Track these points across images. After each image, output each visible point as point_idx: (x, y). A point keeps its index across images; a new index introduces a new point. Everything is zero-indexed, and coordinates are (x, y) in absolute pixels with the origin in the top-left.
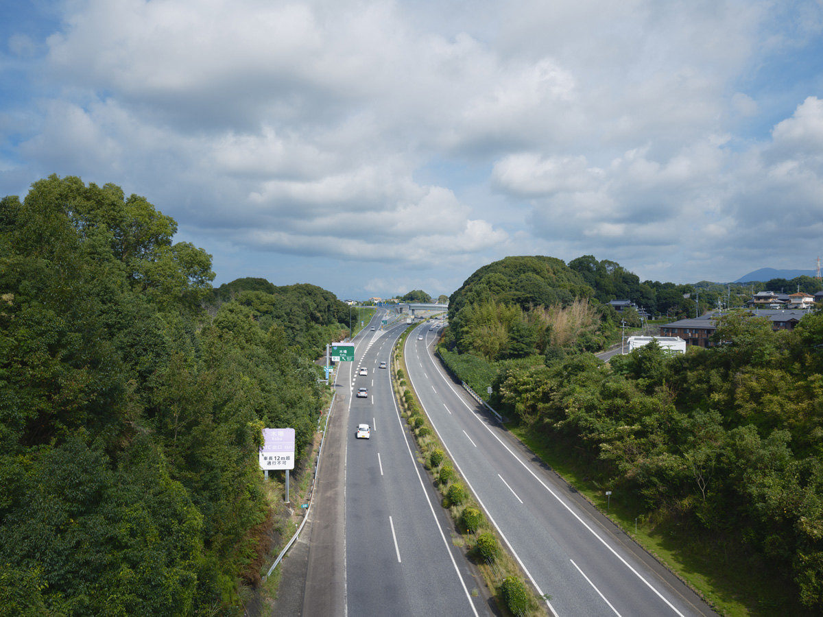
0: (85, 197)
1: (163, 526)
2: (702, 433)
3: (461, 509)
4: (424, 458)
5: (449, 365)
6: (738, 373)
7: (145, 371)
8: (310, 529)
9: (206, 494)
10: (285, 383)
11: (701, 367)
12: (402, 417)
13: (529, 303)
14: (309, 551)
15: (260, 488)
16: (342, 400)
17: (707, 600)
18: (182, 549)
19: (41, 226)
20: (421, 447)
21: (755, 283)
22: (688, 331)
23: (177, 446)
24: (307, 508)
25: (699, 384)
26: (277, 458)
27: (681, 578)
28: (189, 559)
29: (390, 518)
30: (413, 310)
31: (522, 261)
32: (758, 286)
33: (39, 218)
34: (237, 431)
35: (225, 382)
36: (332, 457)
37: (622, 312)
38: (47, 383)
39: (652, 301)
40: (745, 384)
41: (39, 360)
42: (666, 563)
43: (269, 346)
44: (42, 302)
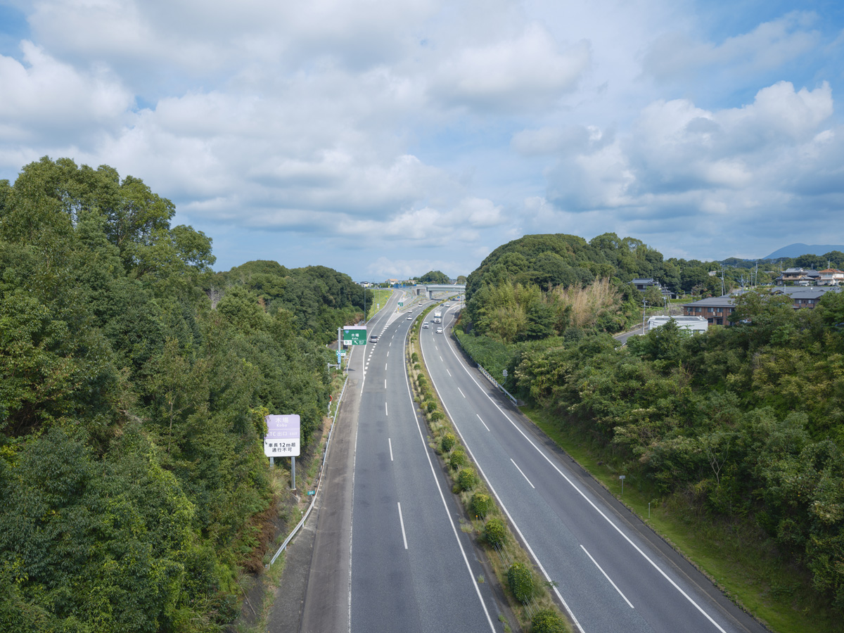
0: (77, 180)
1: (152, 516)
2: (718, 415)
3: (470, 494)
4: (435, 443)
5: (465, 348)
6: (757, 354)
7: (138, 358)
8: (316, 516)
9: (203, 482)
10: (292, 368)
11: (719, 347)
12: (415, 401)
13: (547, 282)
14: (314, 539)
15: (265, 476)
16: (354, 385)
17: (719, 585)
18: (173, 539)
19: (29, 211)
20: (433, 432)
21: (784, 259)
22: (712, 310)
23: (173, 435)
24: (314, 495)
25: (716, 364)
26: (282, 445)
27: (693, 563)
28: (180, 549)
29: (399, 504)
30: (430, 291)
31: (541, 240)
32: (786, 262)
33: (27, 202)
34: (236, 419)
35: (223, 368)
36: (342, 443)
37: (644, 291)
38: (31, 372)
39: (676, 279)
40: (763, 365)
41: (21, 350)
42: (679, 548)
43: (274, 330)
44: (27, 289)
